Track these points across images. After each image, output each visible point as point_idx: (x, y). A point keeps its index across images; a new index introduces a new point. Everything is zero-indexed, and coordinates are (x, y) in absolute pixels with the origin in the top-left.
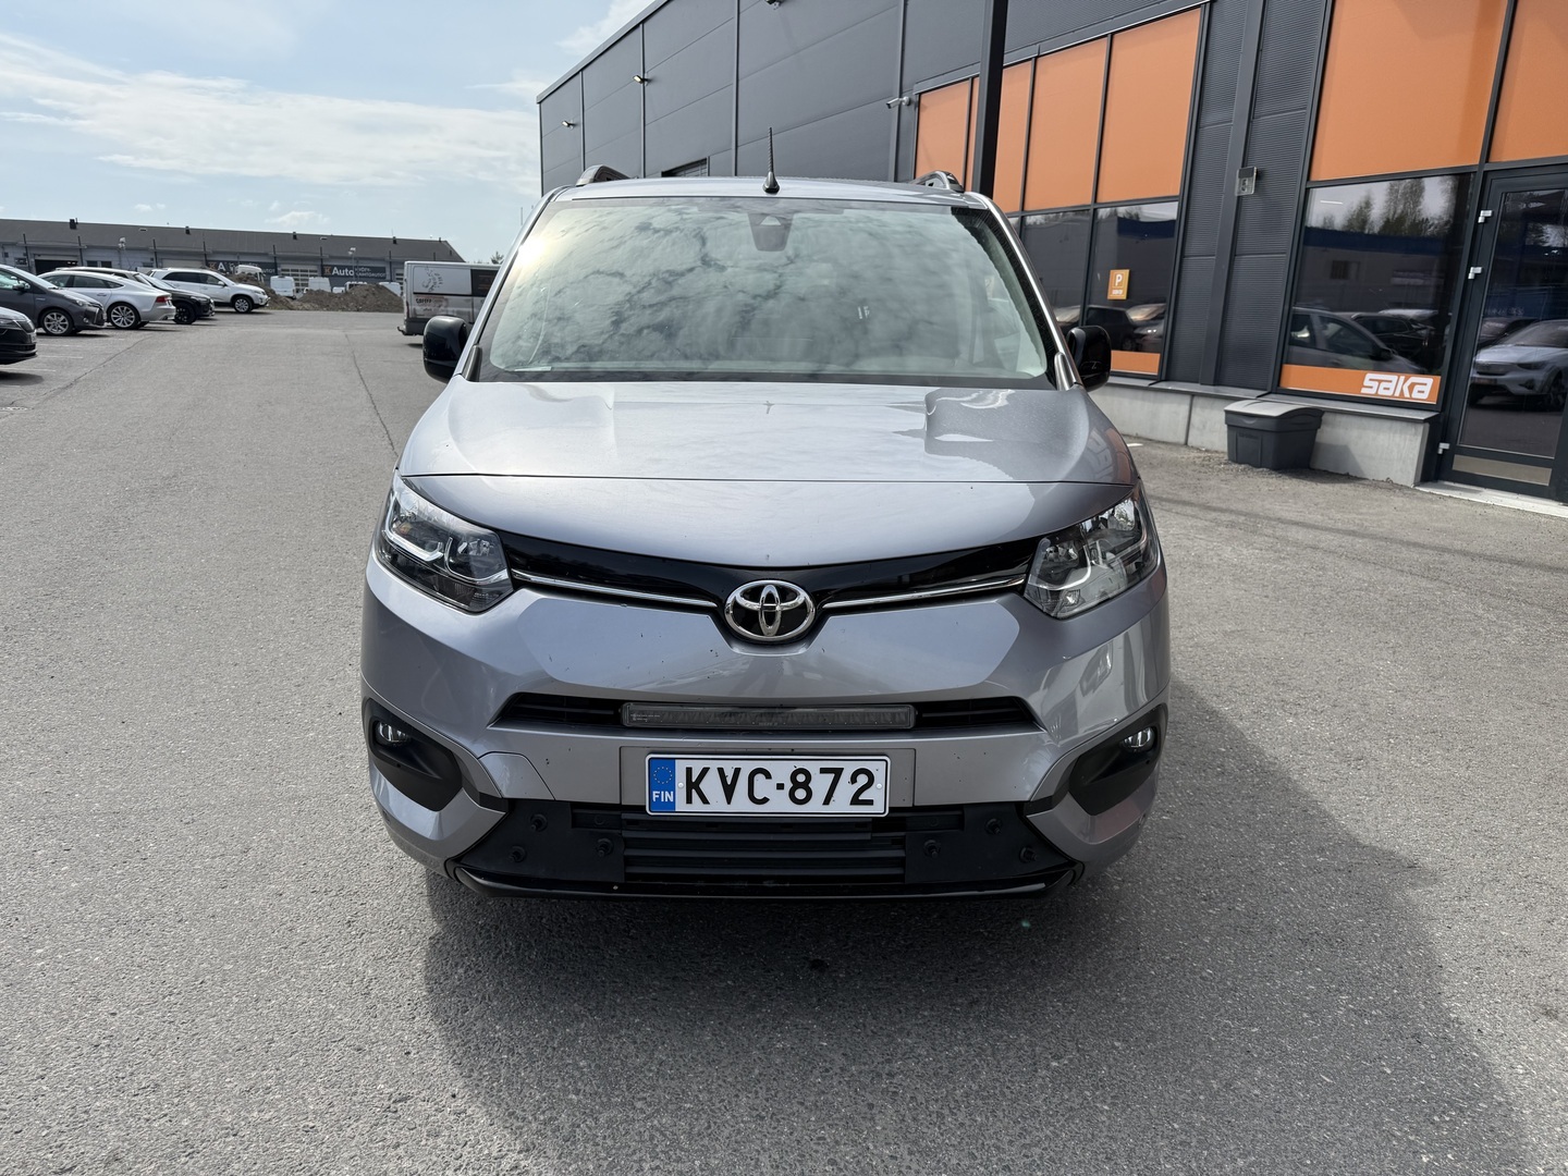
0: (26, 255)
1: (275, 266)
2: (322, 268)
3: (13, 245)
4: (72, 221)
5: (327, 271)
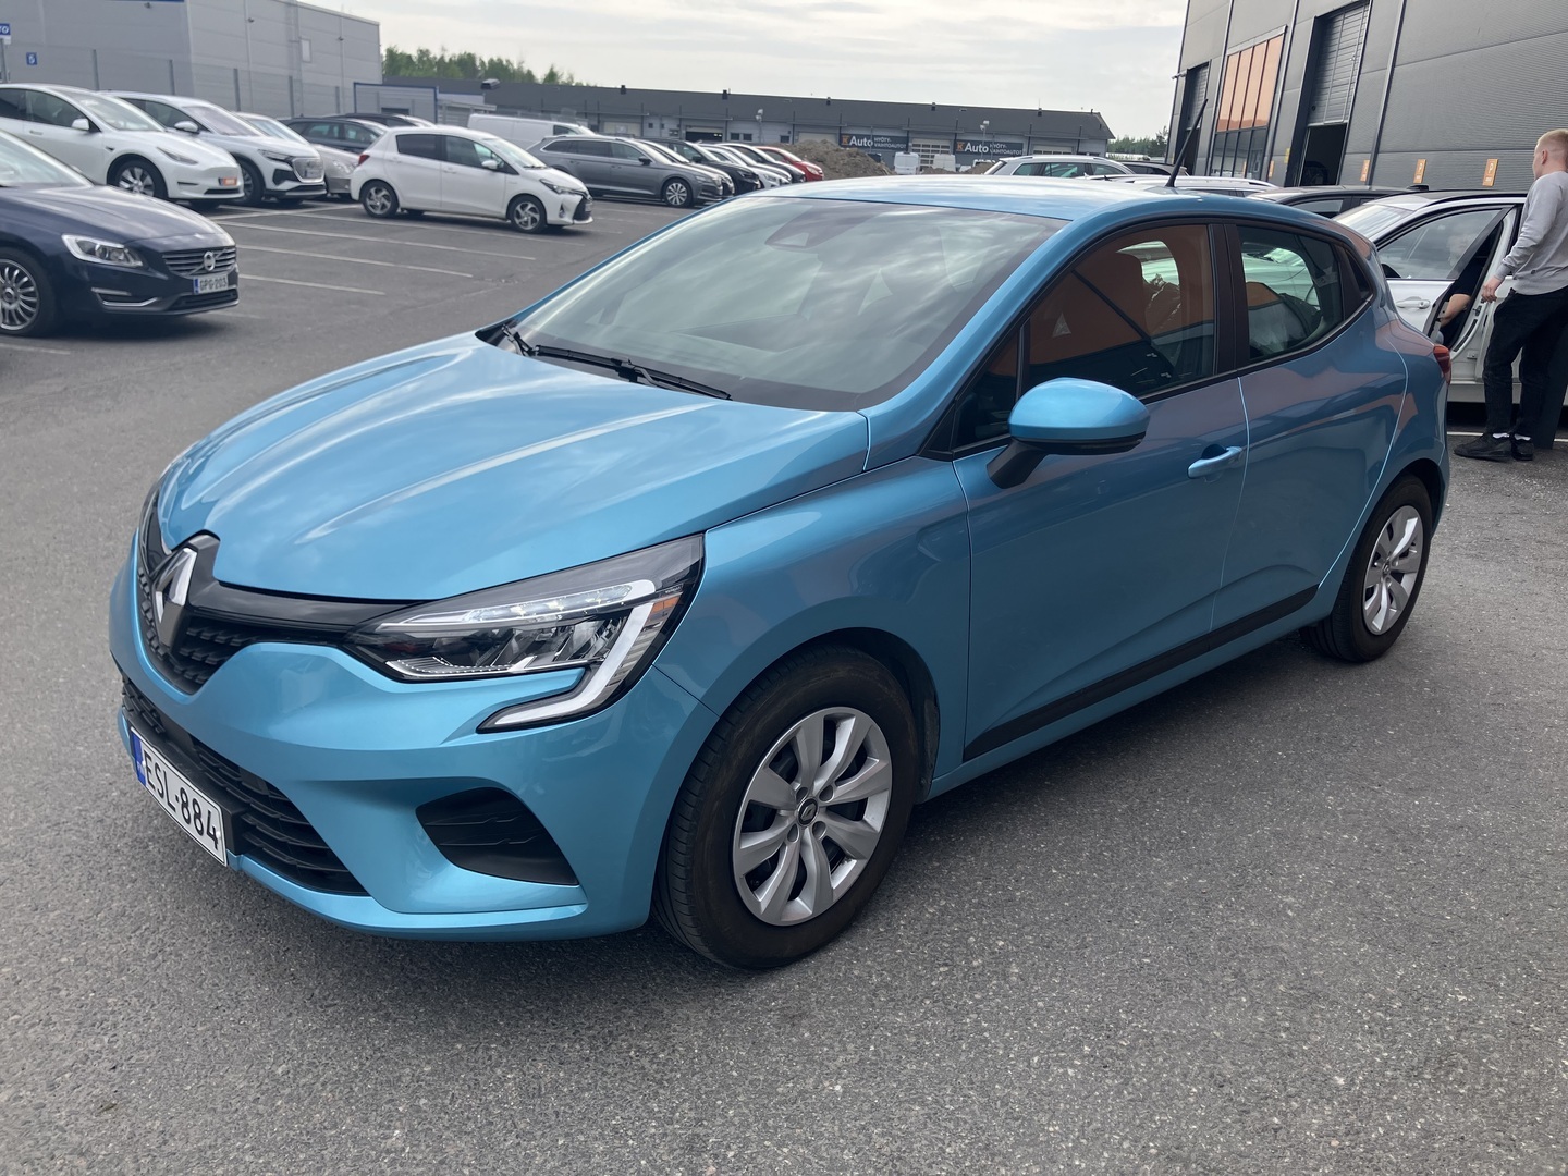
0: (679, 126)
1: (906, 140)
2: (955, 142)
3: (669, 116)
4: (725, 91)
5: (960, 147)
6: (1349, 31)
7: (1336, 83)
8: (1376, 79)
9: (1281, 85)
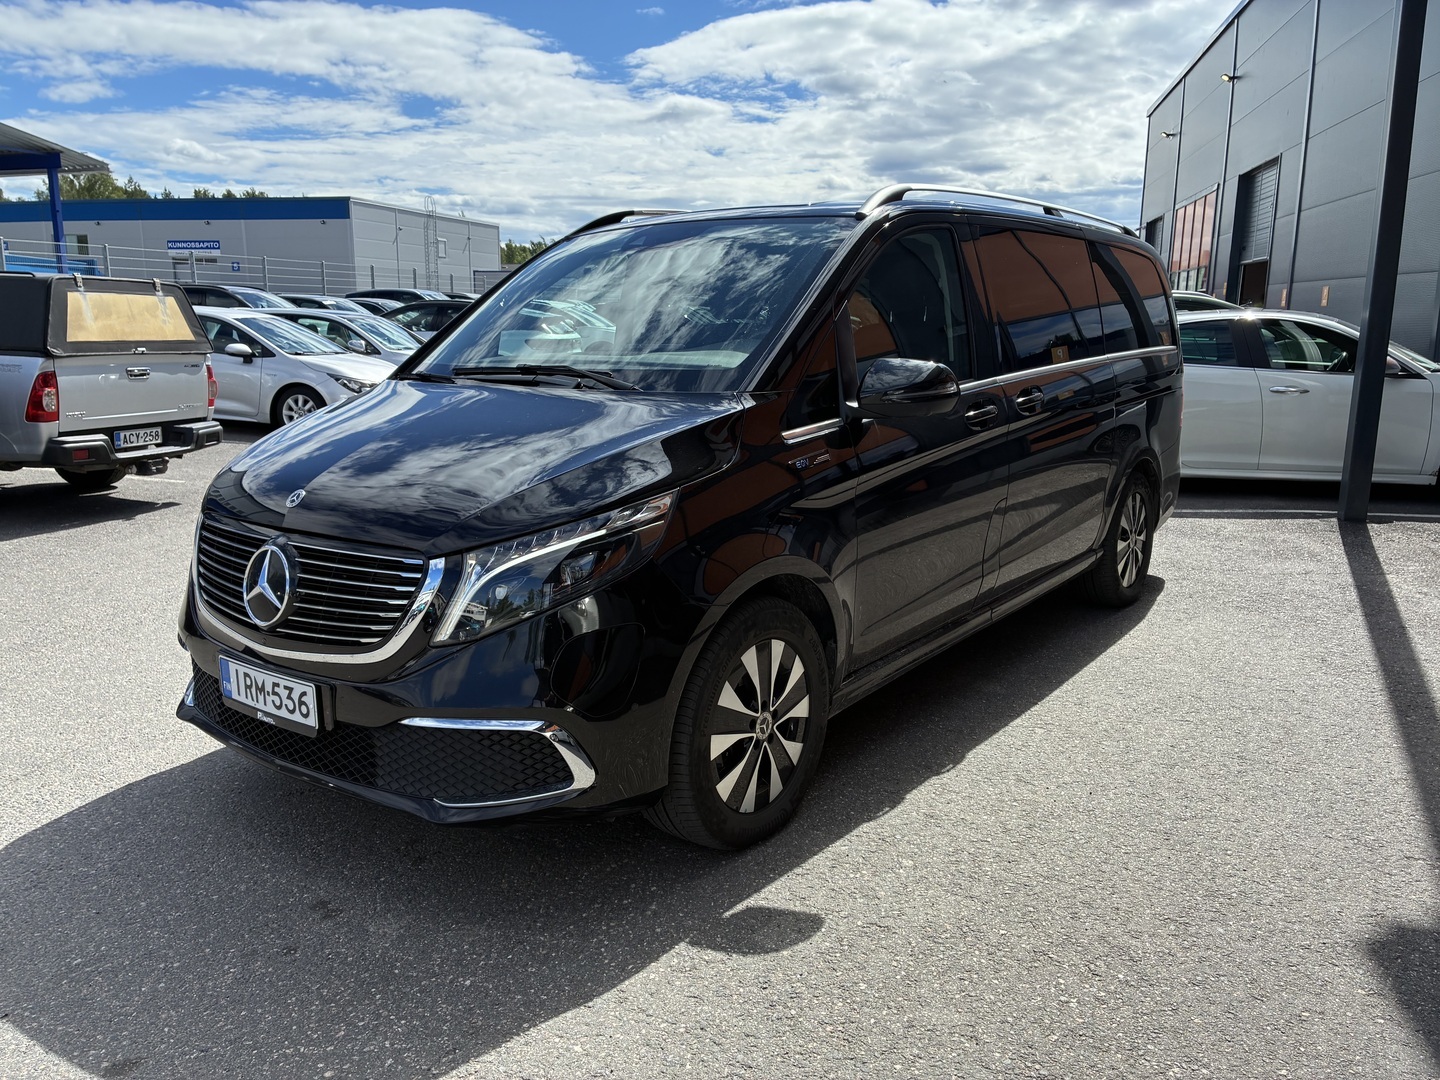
6: (1266, 183)
7: (1260, 227)
8: (1286, 223)
9: (1217, 232)
